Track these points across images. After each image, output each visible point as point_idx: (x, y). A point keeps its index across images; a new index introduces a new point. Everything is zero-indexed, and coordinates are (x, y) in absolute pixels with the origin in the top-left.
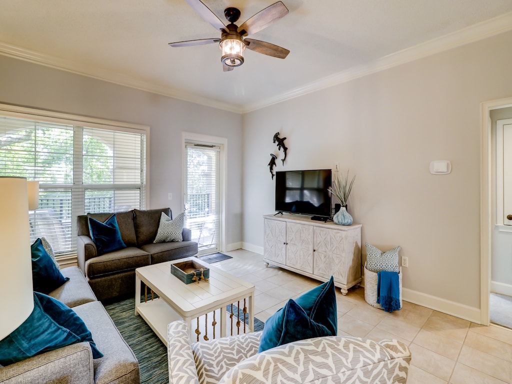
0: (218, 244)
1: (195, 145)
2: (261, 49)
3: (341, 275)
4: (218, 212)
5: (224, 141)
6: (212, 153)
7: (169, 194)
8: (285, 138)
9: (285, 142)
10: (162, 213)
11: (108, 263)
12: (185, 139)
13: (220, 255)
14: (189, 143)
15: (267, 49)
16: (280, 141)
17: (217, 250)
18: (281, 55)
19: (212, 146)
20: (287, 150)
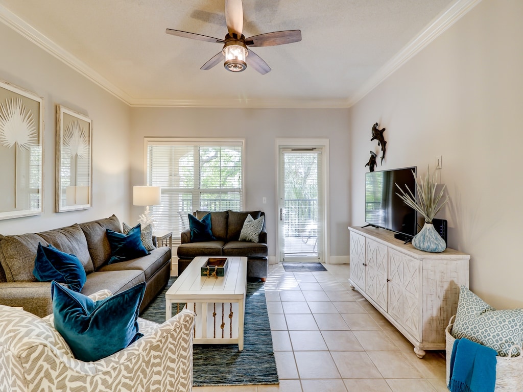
0: (321, 253)
1: (292, 150)
2: (268, 42)
3: (415, 325)
4: (321, 219)
5: (325, 142)
6: (312, 156)
7: (264, 198)
8: (384, 130)
9: (385, 134)
10: (249, 215)
11: (190, 249)
12: (279, 146)
13: (319, 265)
14: (285, 149)
15: (273, 39)
16: (378, 134)
17: (319, 260)
18: (295, 38)
19: (312, 149)
20: (387, 144)
